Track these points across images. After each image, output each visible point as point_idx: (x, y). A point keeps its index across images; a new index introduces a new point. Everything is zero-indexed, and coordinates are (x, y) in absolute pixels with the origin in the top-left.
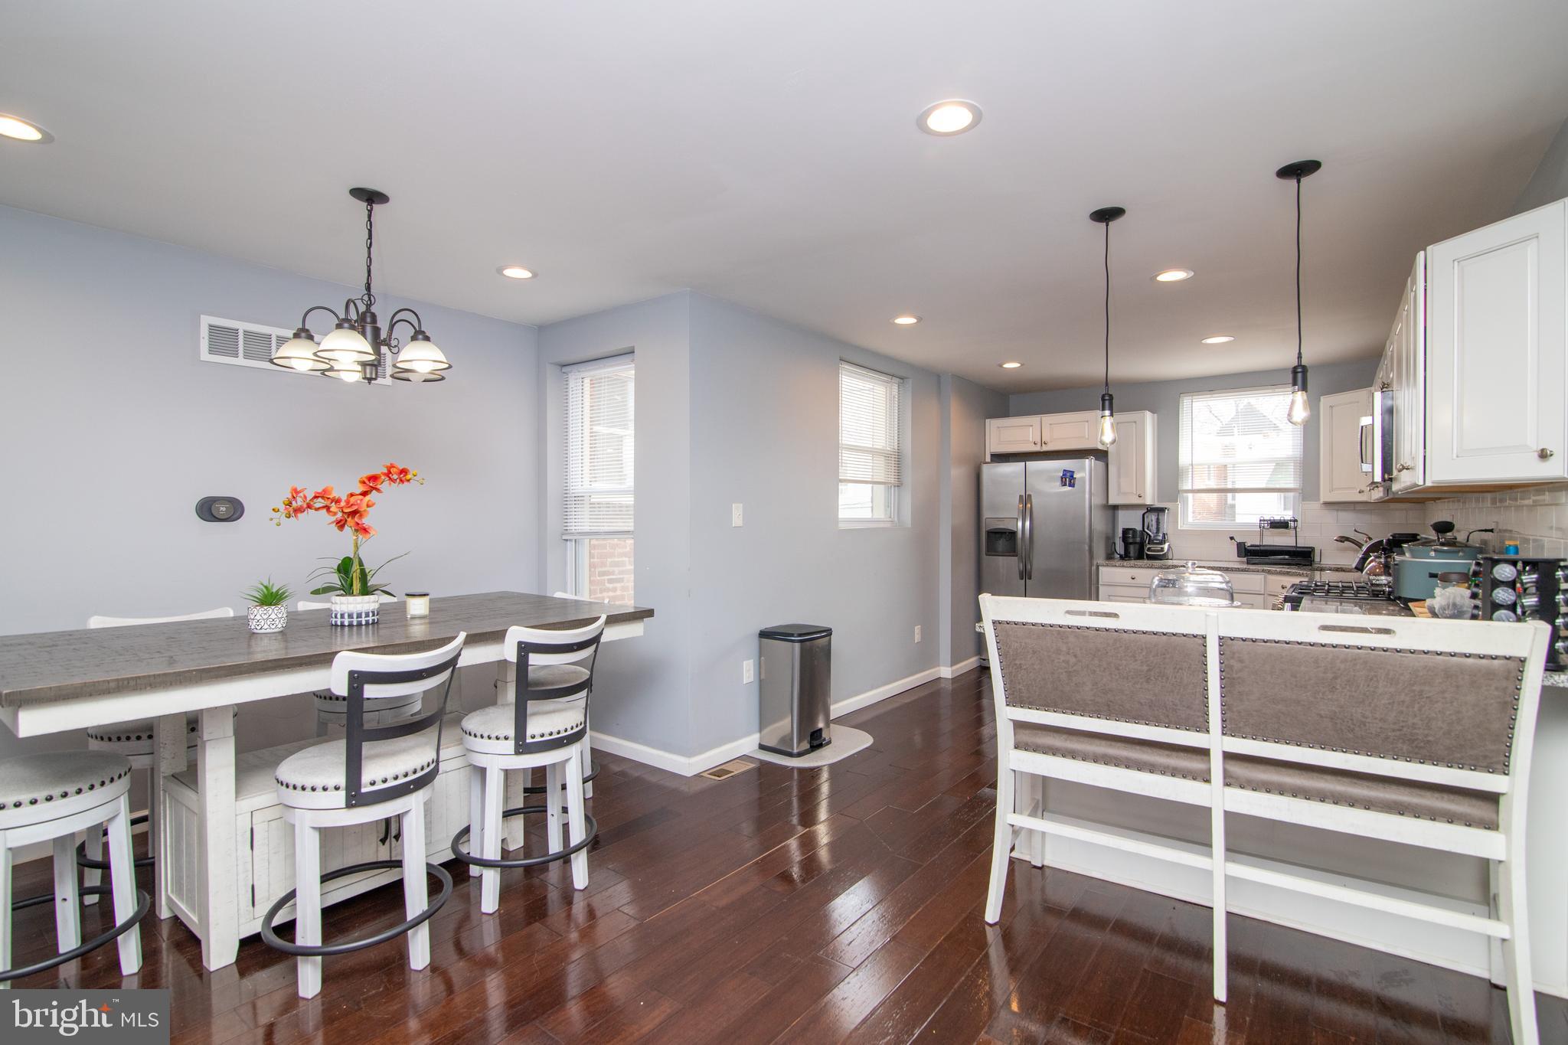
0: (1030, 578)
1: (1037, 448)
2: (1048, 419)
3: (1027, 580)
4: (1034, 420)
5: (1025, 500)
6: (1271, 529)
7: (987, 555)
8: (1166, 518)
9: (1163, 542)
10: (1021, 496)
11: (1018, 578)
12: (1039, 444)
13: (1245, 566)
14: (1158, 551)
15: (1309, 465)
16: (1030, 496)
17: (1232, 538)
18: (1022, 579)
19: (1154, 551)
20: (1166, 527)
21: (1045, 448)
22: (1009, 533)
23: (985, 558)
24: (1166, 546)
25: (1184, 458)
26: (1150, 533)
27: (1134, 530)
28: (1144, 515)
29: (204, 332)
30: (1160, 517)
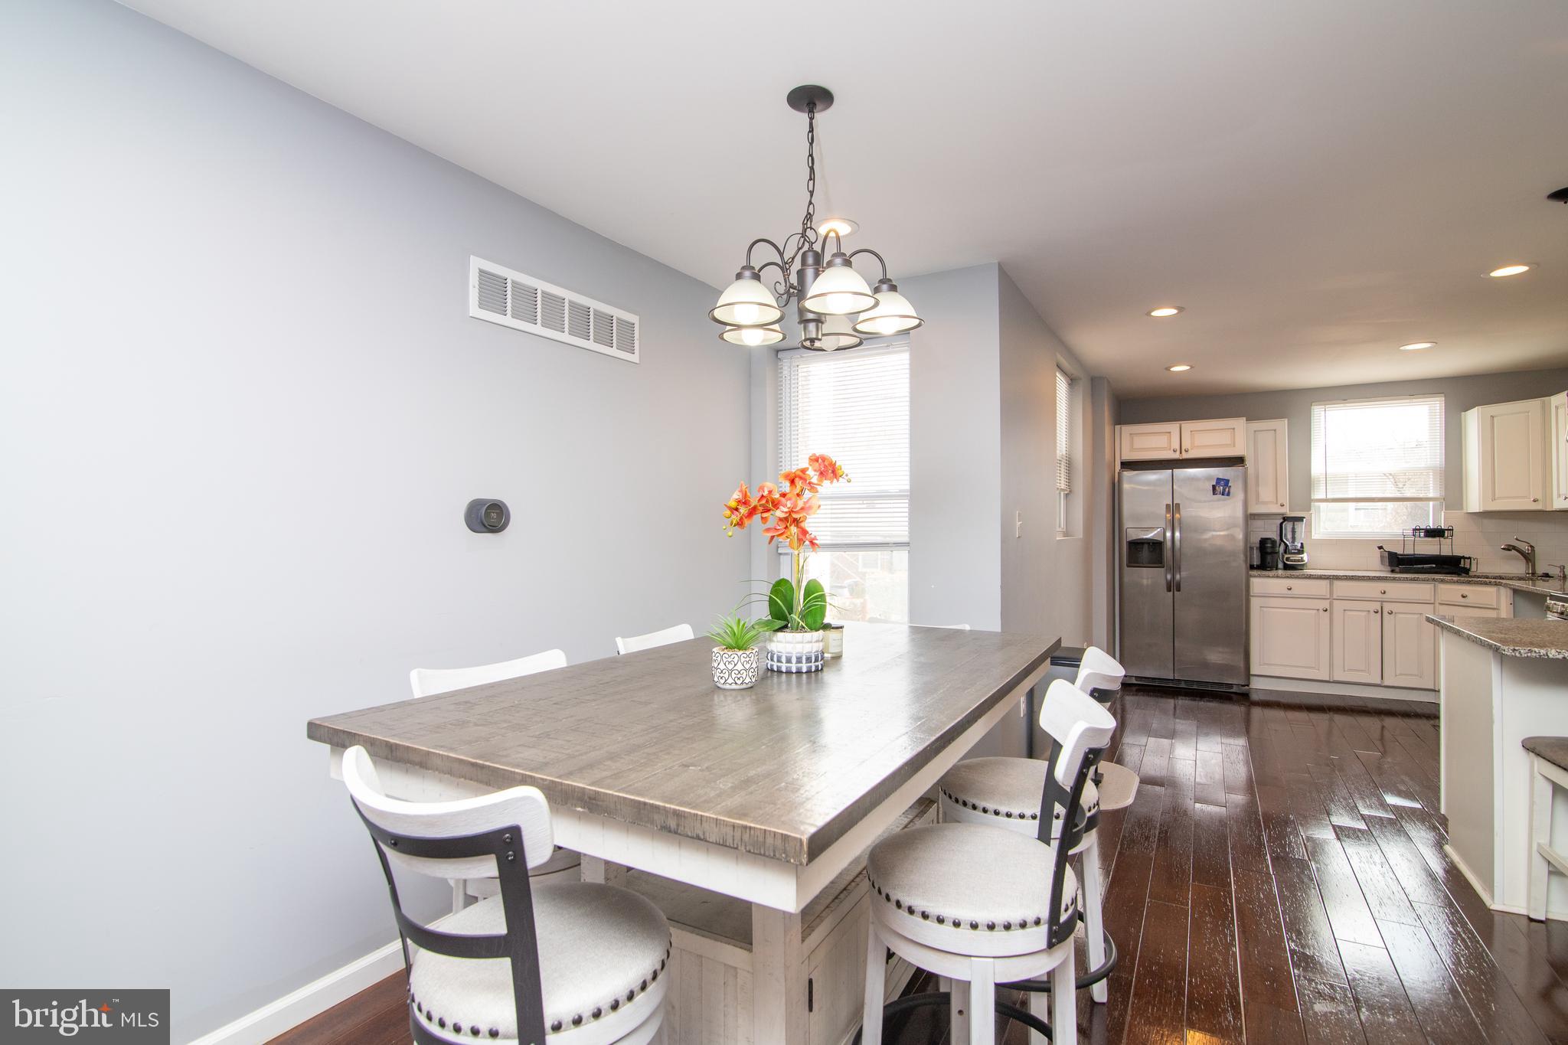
0: (1179, 590)
1: (1176, 456)
2: (1188, 426)
3: (1176, 592)
4: (1173, 427)
5: (1173, 508)
6: (1427, 539)
7: (1128, 566)
8: (1301, 528)
9: (1301, 551)
10: (1168, 506)
11: (1166, 590)
12: (1178, 452)
13: (1389, 575)
14: (1298, 561)
15: (1452, 474)
16: (1178, 505)
17: (1380, 548)
18: (1170, 591)
19: (1295, 561)
20: (1301, 536)
21: (1185, 456)
22: (1153, 543)
23: (1126, 569)
24: (1305, 556)
25: (1317, 468)
26: (1288, 543)
27: (1273, 542)
28: (1281, 524)
29: (474, 279)
30: (1296, 527)
